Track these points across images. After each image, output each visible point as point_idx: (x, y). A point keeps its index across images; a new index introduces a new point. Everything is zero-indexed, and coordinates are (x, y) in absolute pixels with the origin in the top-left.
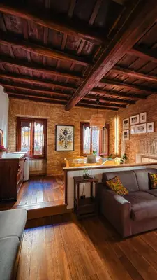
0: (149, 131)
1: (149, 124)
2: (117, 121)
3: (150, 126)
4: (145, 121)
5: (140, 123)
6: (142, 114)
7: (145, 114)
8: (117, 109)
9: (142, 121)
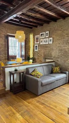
0: (50, 43)
1: (50, 39)
2: (31, 36)
3: (51, 40)
4: (48, 36)
5: (45, 38)
6: (46, 32)
7: (48, 32)
8: (31, 28)
9: (46, 37)
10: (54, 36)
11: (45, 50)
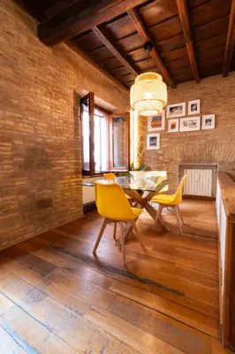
3: (208, 121)
4: (198, 112)
5: (187, 116)
10: (219, 111)
11: (187, 145)
